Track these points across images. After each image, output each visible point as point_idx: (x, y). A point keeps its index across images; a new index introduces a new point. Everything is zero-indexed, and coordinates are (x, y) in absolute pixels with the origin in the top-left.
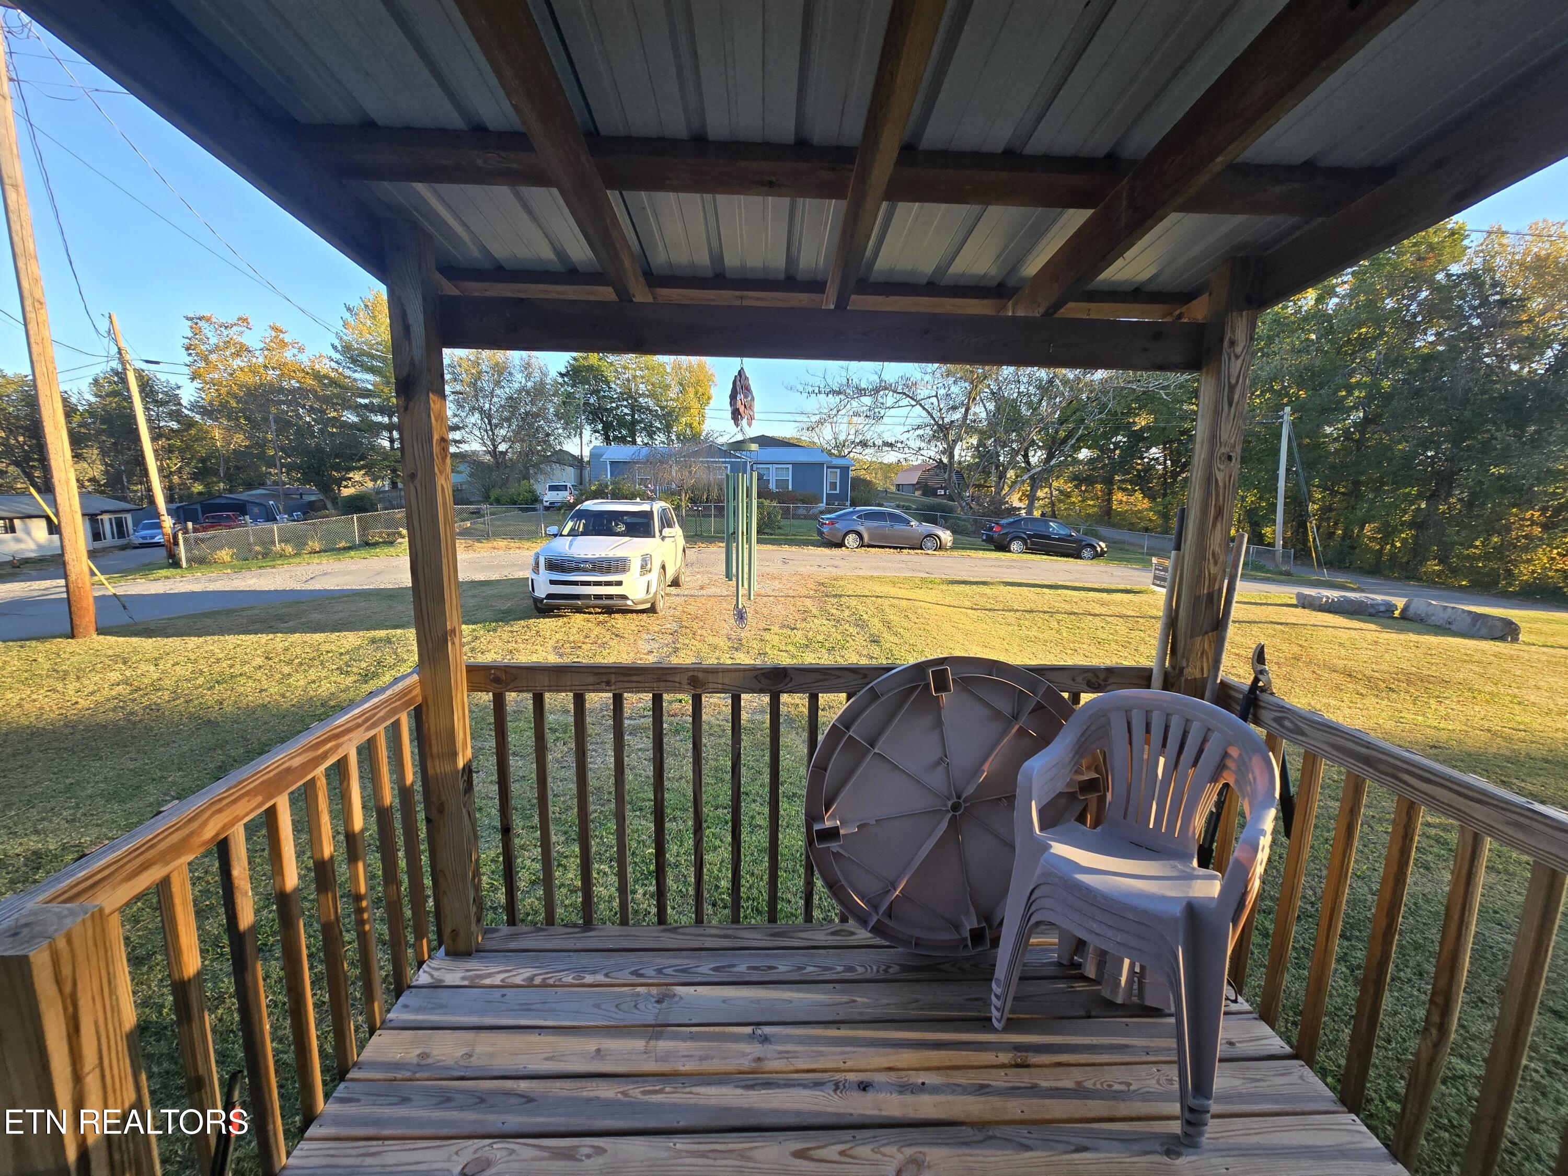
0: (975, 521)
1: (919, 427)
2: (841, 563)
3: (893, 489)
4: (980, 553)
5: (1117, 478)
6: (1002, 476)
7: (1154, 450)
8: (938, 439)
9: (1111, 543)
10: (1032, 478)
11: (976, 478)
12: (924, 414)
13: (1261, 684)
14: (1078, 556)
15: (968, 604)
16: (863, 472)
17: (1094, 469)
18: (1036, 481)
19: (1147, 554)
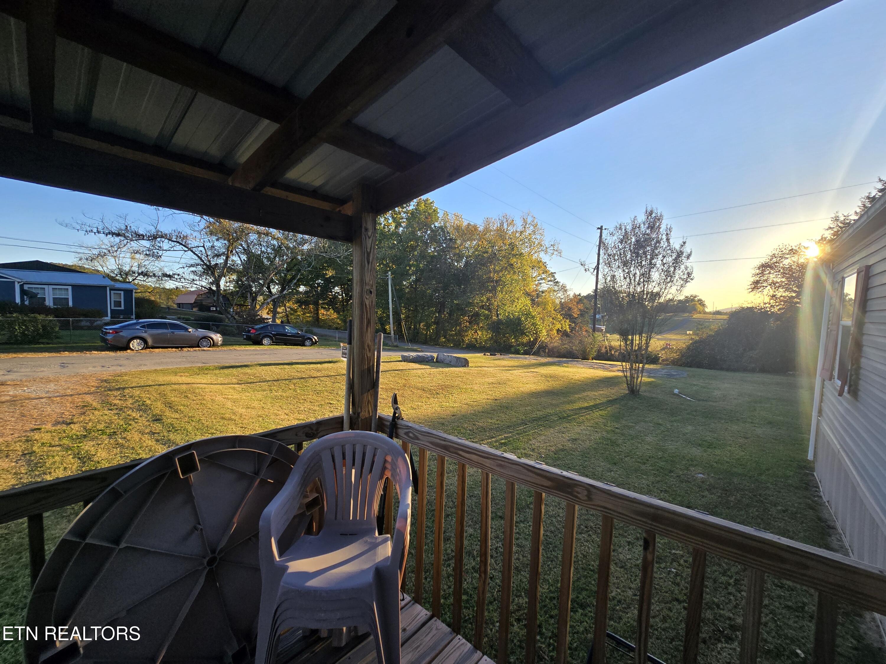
0: (238, 327)
1: (192, 266)
2: (125, 362)
3: (175, 306)
4: (243, 348)
5: (320, 302)
6: (254, 299)
7: (336, 288)
8: (207, 274)
9: (319, 336)
10: (273, 301)
11: (237, 300)
12: (195, 257)
13: (397, 415)
14: (303, 345)
15: (235, 381)
16: (148, 294)
17: (308, 297)
18: (277, 302)
19: (338, 341)
